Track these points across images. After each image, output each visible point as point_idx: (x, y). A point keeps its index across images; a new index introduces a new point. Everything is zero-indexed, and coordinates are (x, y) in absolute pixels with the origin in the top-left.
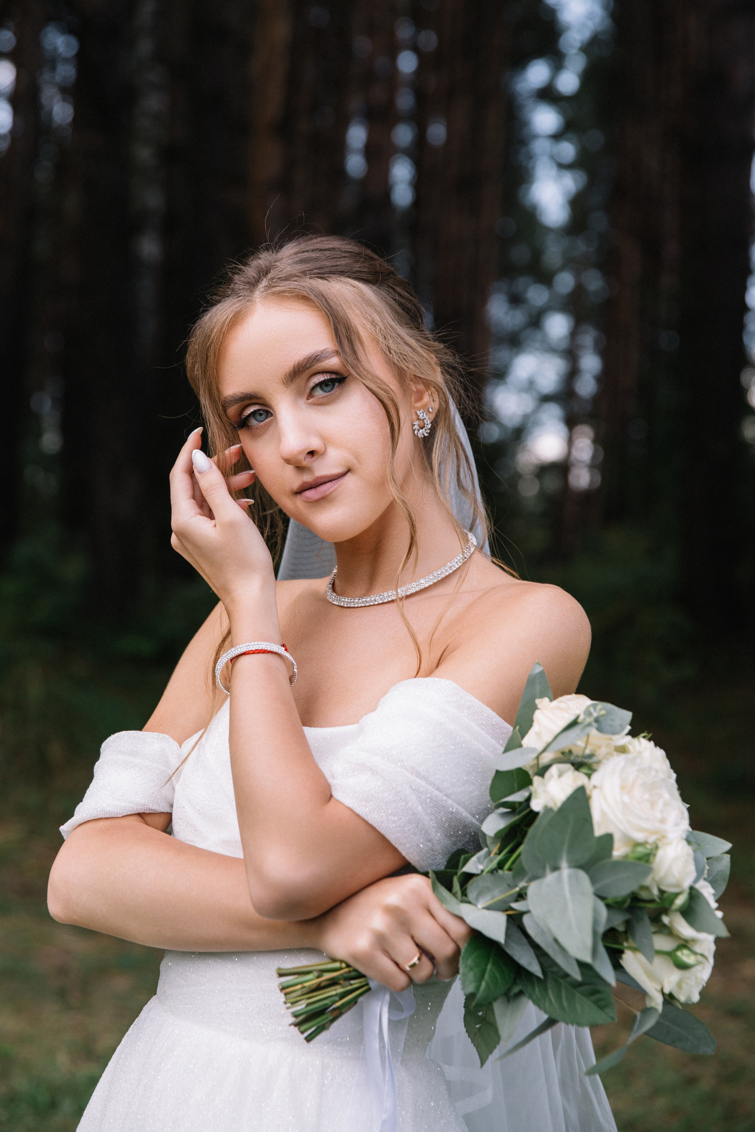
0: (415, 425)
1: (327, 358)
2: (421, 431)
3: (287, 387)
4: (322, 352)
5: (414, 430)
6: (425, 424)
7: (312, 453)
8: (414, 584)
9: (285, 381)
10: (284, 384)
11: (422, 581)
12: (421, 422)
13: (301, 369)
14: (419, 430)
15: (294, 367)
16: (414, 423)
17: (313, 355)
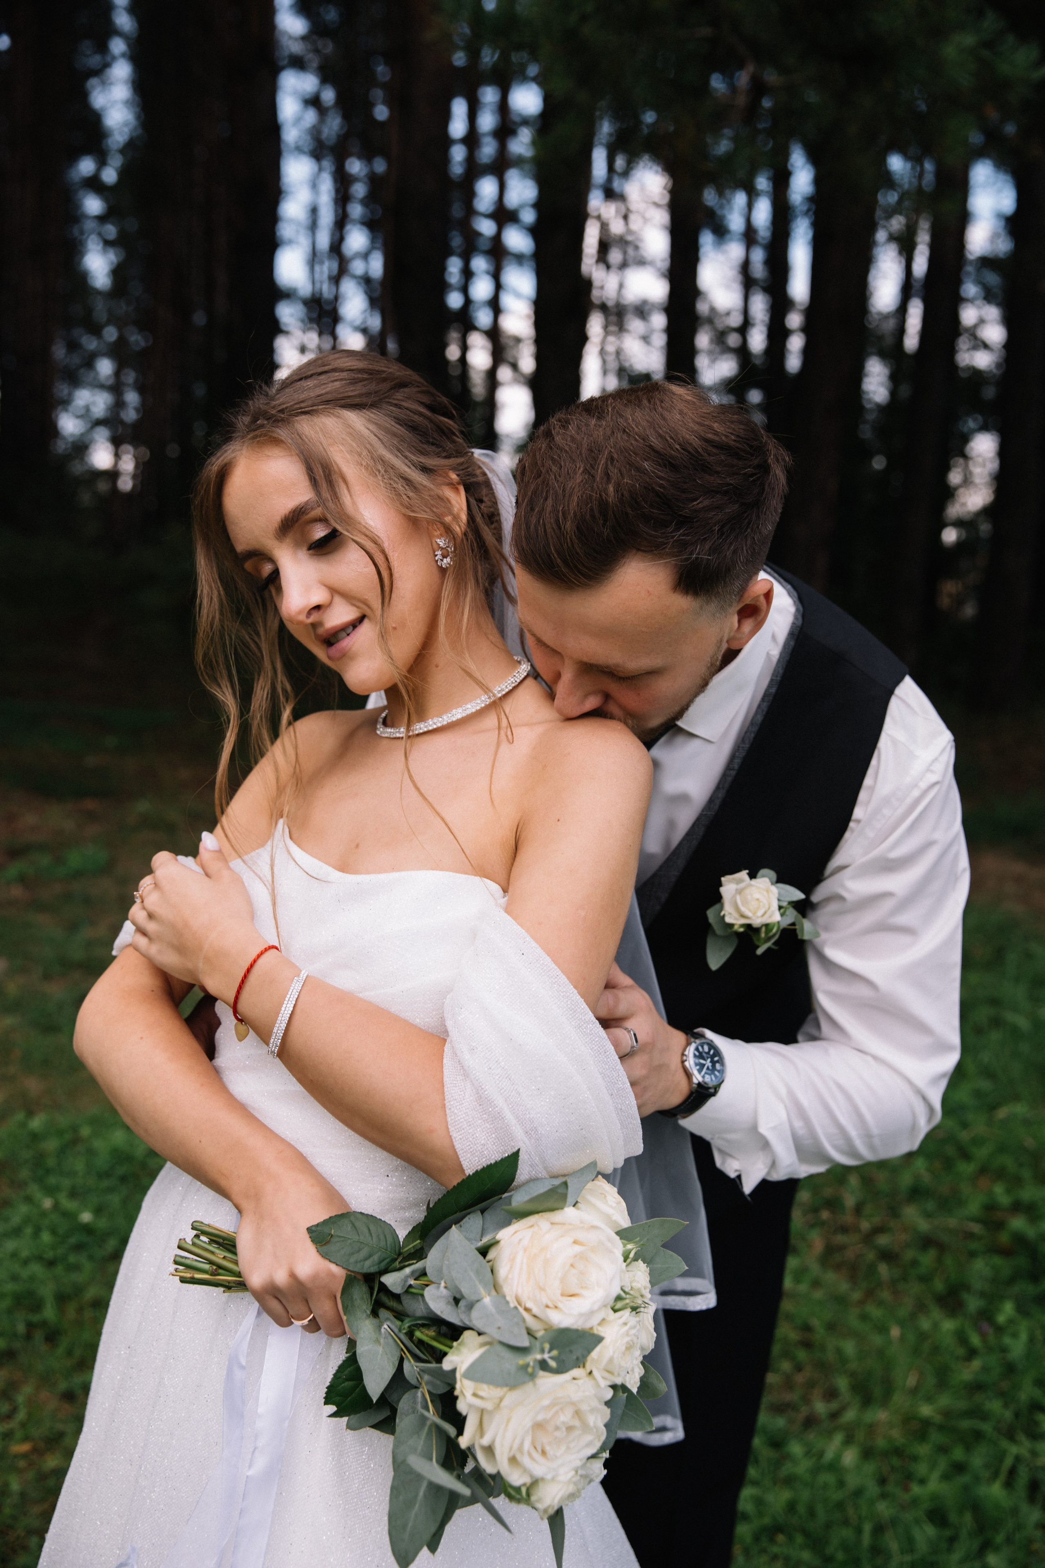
0: (437, 555)
1: (312, 509)
2: (445, 560)
3: (281, 542)
4: (307, 503)
5: (437, 561)
6: (448, 552)
7: (318, 608)
8: (460, 710)
9: (276, 535)
10: (278, 539)
11: (469, 706)
12: (444, 551)
13: (290, 523)
14: (442, 560)
15: (282, 521)
16: (436, 553)
17: (297, 508)
